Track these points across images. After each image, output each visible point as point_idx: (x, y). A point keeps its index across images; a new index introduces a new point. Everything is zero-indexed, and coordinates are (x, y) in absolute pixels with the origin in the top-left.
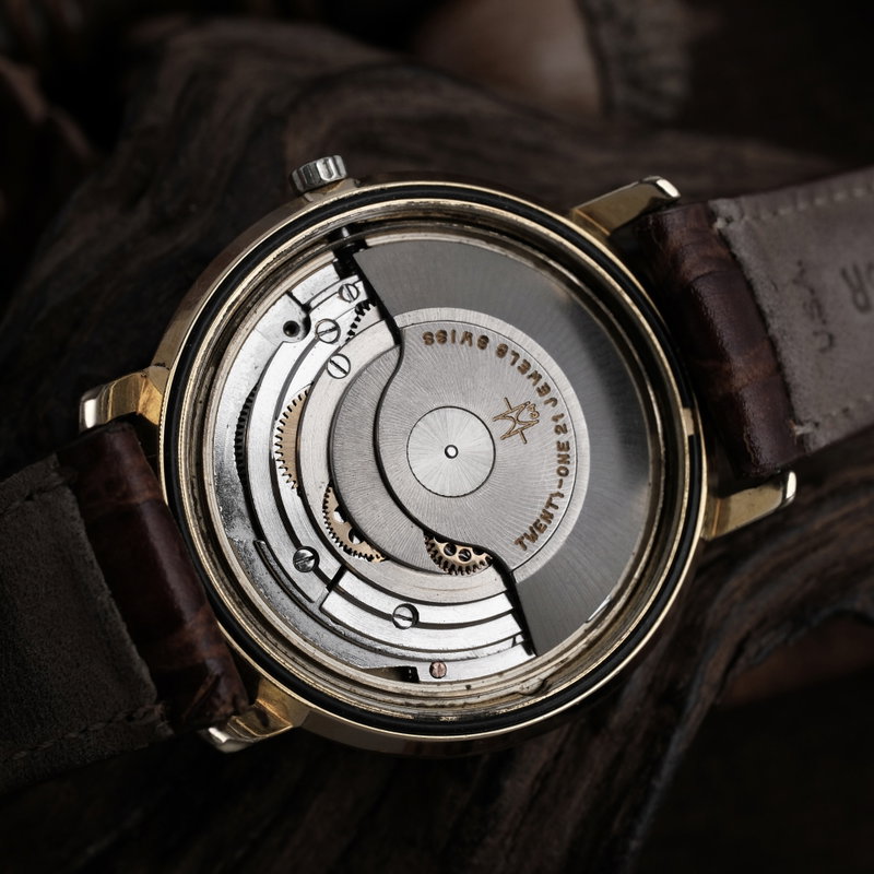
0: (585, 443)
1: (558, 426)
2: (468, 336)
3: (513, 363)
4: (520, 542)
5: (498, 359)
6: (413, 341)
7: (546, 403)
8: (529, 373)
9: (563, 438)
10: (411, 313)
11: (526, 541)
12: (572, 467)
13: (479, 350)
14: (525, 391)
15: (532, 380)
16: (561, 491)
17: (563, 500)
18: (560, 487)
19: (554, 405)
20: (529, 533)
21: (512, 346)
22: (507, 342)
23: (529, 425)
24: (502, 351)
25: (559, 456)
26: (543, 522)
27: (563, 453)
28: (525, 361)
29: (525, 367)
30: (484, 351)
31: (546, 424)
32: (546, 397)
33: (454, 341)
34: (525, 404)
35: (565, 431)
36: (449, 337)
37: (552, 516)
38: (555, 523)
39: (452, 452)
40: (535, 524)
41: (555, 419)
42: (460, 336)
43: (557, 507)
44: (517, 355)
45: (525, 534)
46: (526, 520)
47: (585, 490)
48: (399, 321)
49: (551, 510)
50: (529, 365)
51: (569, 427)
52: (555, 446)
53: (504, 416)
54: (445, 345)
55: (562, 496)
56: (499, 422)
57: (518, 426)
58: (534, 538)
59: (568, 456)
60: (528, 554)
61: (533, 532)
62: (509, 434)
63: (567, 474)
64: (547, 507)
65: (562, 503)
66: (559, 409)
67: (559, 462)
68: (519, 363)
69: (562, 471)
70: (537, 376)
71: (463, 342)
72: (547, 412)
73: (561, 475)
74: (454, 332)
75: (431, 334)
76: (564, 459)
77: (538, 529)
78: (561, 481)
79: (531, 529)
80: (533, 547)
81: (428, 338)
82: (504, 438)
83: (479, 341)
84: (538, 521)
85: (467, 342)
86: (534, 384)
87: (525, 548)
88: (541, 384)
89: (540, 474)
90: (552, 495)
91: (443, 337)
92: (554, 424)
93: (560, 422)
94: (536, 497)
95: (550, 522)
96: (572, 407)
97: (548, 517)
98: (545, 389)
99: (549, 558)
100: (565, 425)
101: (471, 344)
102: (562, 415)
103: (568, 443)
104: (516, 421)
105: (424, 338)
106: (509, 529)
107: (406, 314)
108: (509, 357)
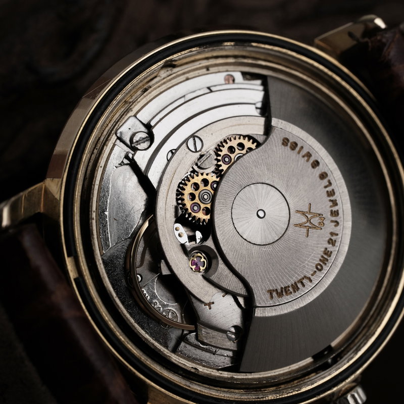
0: (341, 259)
1: (331, 239)
2: (309, 155)
3: (326, 187)
4: (270, 292)
5: (318, 179)
6: (275, 137)
7: (332, 221)
8: (332, 198)
9: (330, 248)
10: (284, 122)
11: (274, 294)
12: (326, 268)
13: (310, 167)
14: (324, 207)
15: (331, 204)
16: (312, 278)
17: (310, 284)
18: (312, 275)
19: (335, 226)
20: (279, 291)
21: (330, 177)
22: (329, 173)
23: (315, 227)
24: (323, 176)
25: (322, 257)
26: (291, 289)
27: (326, 257)
28: (333, 190)
29: (331, 194)
30: (313, 170)
31: (325, 233)
32: (334, 219)
33: (299, 153)
34: (319, 215)
35: (334, 244)
36: (298, 149)
37: (298, 289)
38: (298, 294)
39: (261, 214)
40: (286, 288)
41: (332, 234)
42: (304, 152)
43: (304, 286)
44: (330, 184)
45: (276, 290)
46: (282, 282)
47: (327, 286)
48: (274, 122)
49: (299, 285)
50: (334, 193)
51: (337, 244)
52: (323, 250)
53: (303, 213)
54: (292, 151)
55: (311, 281)
56: (299, 215)
57: (308, 224)
58: (280, 294)
59: (327, 260)
60: (271, 303)
61: (282, 291)
62: (301, 225)
63: (320, 270)
64: (298, 282)
65: (309, 286)
66: (337, 230)
67: (320, 260)
68: (329, 189)
69: (319, 267)
70: (335, 203)
71: (303, 157)
72: (330, 227)
73: (317, 268)
74: (302, 147)
75: (288, 140)
76: (324, 261)
77: (286, 292)
78: (315, 272)
79: (282, 288)
80: (277, 300)
81: (285, 142)
82: (296, 225)
83: (313, 162)
84: (289, 287)
85: (306, 158)
86: (331, 207)
87: (272, 297)
88: (335, 209)
89: (305, 260)
90: (305, 277)
91: (294, 146)
92: (330, 236)
93: (334, 238)
94: (296, 273)
95: (295, 292)
96: (346, 234)
97: (295, 288)
98: (335, 213)
99: (282, 313)
100: (335, 241)
101: (308, 161)
102: (337, 235)
103: (331, 252)
104: (309, 221)
105: (283, 140)
106: (269, 281)
107: (280, 121)
108: (325, 182)
